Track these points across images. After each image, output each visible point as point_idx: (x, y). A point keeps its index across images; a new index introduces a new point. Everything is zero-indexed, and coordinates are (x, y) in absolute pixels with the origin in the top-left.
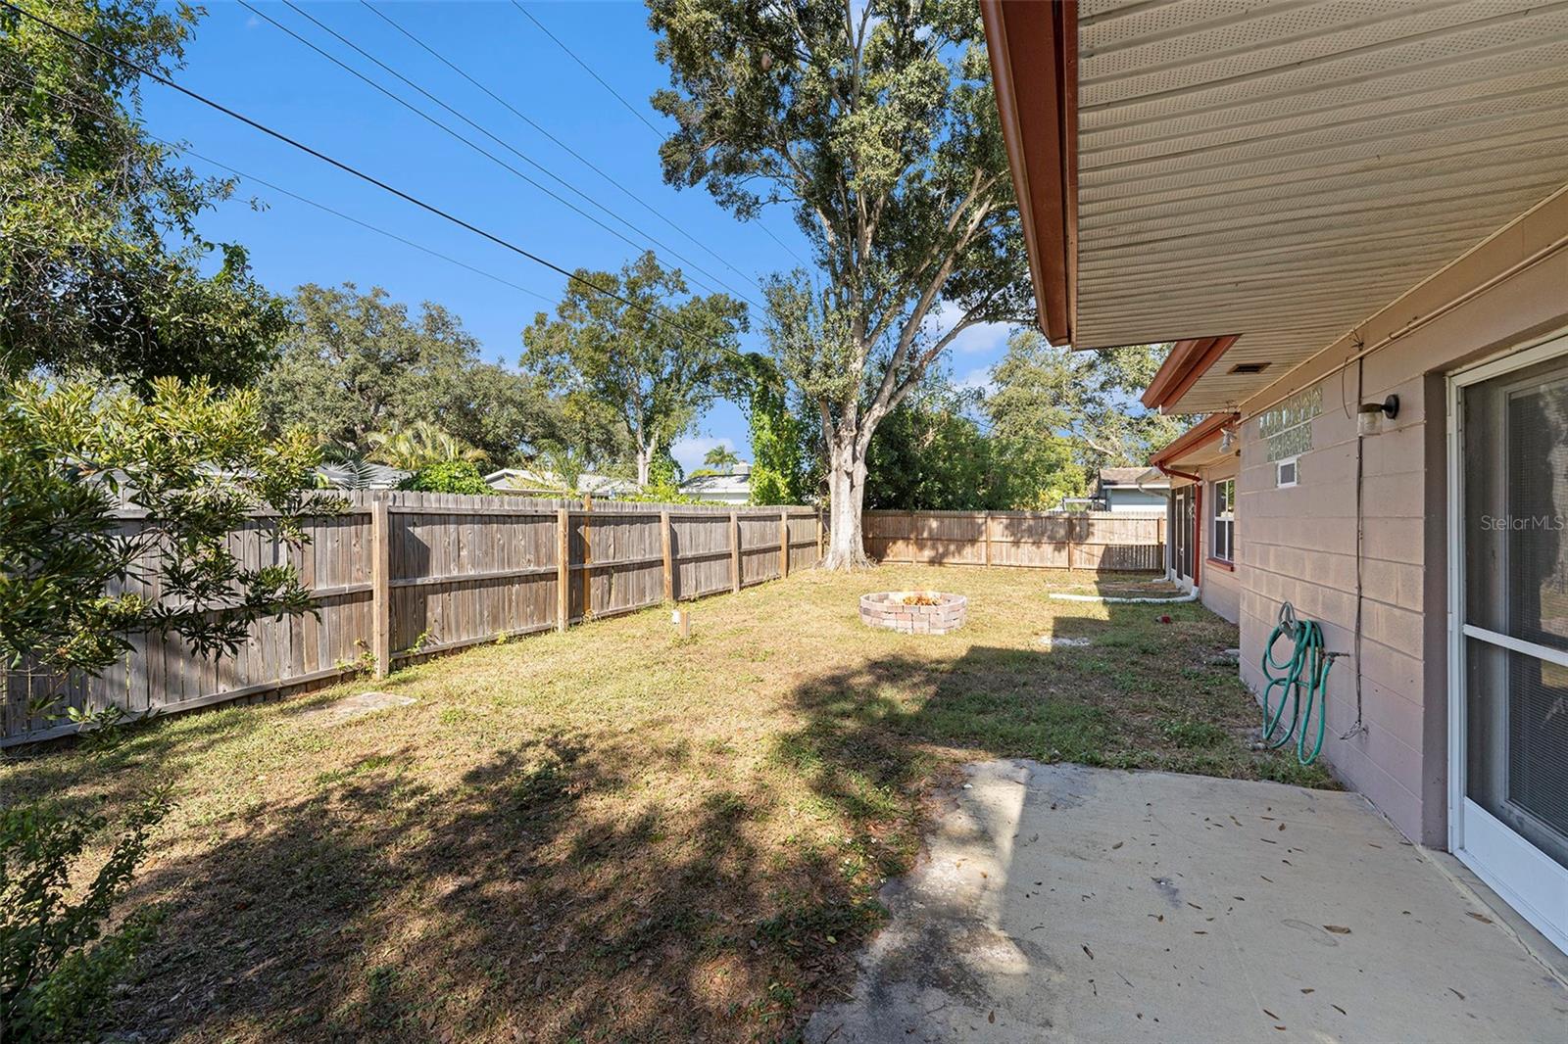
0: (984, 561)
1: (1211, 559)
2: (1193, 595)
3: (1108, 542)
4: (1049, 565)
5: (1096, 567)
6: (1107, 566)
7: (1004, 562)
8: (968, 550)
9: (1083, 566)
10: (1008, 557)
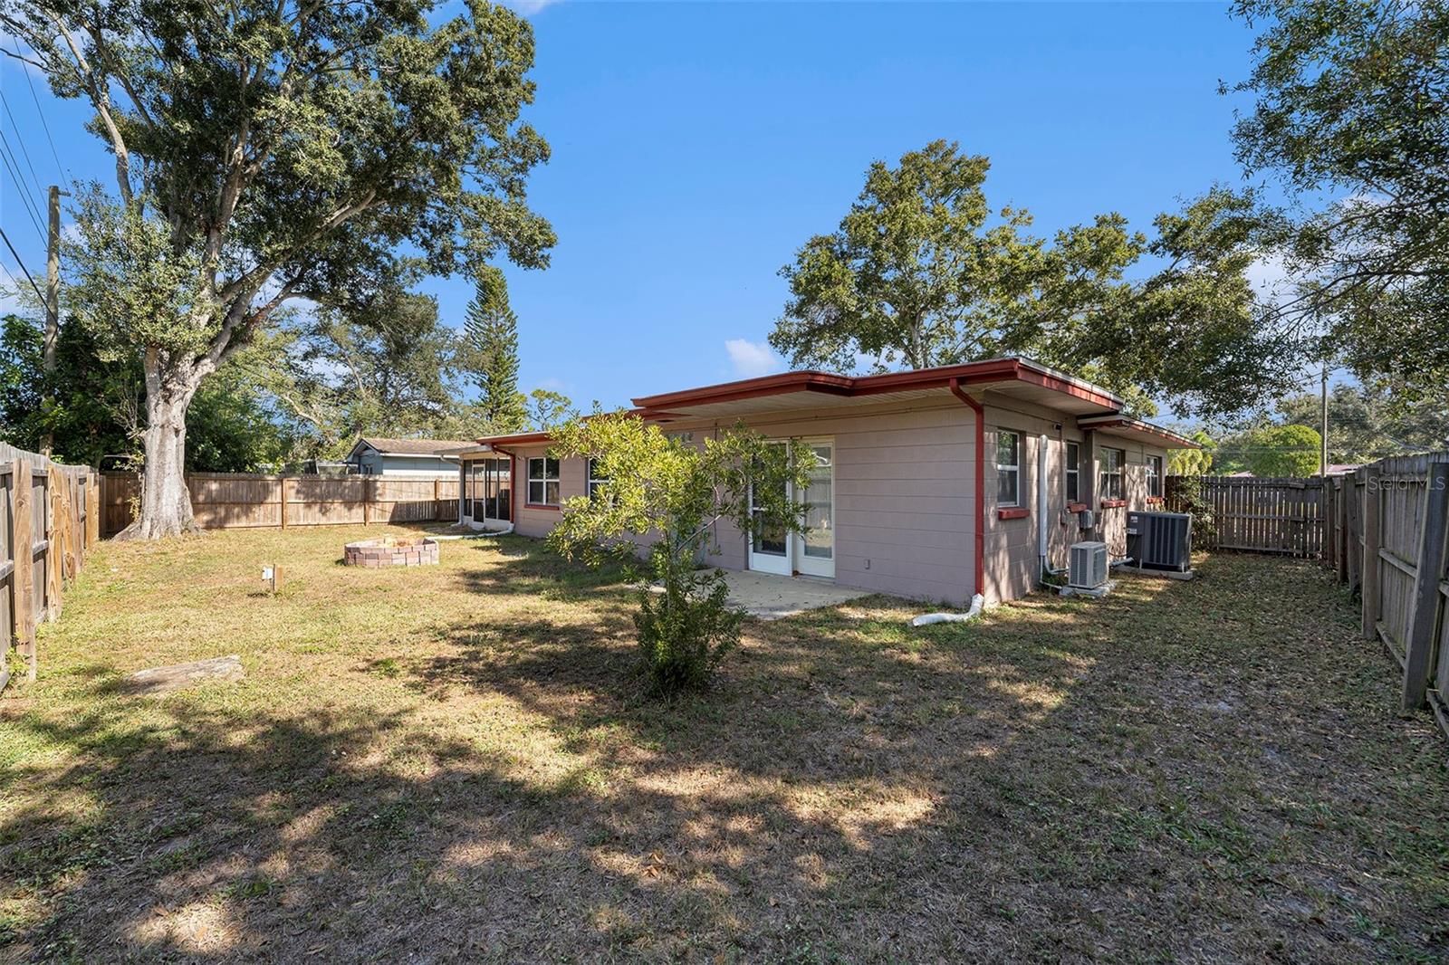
0: (278, 522)
1: (527, 506)
2: (511, 529)
3: (397, 500)
4: (346, 521)
5: (388, 520)
6: (397, 519)
7: (301, 523)
8: (259, 512)
9: (377, 520)
10: (305, 517)
